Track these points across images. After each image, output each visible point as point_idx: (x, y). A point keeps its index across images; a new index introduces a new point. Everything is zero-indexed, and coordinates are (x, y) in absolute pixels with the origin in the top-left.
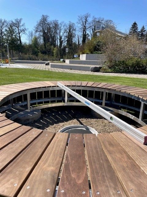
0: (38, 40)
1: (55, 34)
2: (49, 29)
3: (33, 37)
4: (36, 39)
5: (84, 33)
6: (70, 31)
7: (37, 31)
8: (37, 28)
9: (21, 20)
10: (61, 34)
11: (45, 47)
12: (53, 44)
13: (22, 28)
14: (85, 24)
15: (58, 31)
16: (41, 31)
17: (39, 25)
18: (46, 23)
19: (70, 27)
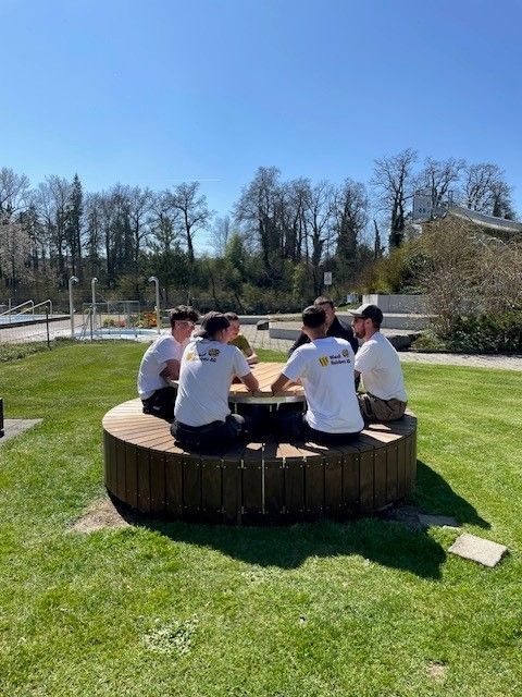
0: (245, 244)
1: (298, 222)
2: (280, 208)
3: (230, 235)
4: (238, 242)
5: (394, 212)
6: (346, 210)
7: (241, 218)
8: (242, 208)
9: (194, 186)
10: (319, 220)
11: (267, 264)
12: (292, 251)
13: (197, 210)
14: (401, 185)
15: (309, 212)
16: (253, 216)
17: (249, 197)
18: (272, 190)
19: (348, 196)
